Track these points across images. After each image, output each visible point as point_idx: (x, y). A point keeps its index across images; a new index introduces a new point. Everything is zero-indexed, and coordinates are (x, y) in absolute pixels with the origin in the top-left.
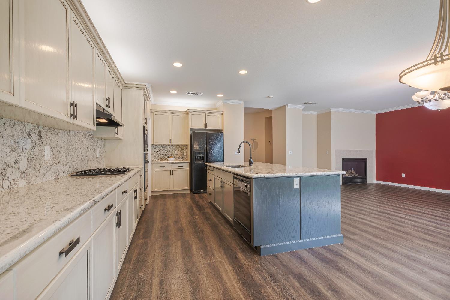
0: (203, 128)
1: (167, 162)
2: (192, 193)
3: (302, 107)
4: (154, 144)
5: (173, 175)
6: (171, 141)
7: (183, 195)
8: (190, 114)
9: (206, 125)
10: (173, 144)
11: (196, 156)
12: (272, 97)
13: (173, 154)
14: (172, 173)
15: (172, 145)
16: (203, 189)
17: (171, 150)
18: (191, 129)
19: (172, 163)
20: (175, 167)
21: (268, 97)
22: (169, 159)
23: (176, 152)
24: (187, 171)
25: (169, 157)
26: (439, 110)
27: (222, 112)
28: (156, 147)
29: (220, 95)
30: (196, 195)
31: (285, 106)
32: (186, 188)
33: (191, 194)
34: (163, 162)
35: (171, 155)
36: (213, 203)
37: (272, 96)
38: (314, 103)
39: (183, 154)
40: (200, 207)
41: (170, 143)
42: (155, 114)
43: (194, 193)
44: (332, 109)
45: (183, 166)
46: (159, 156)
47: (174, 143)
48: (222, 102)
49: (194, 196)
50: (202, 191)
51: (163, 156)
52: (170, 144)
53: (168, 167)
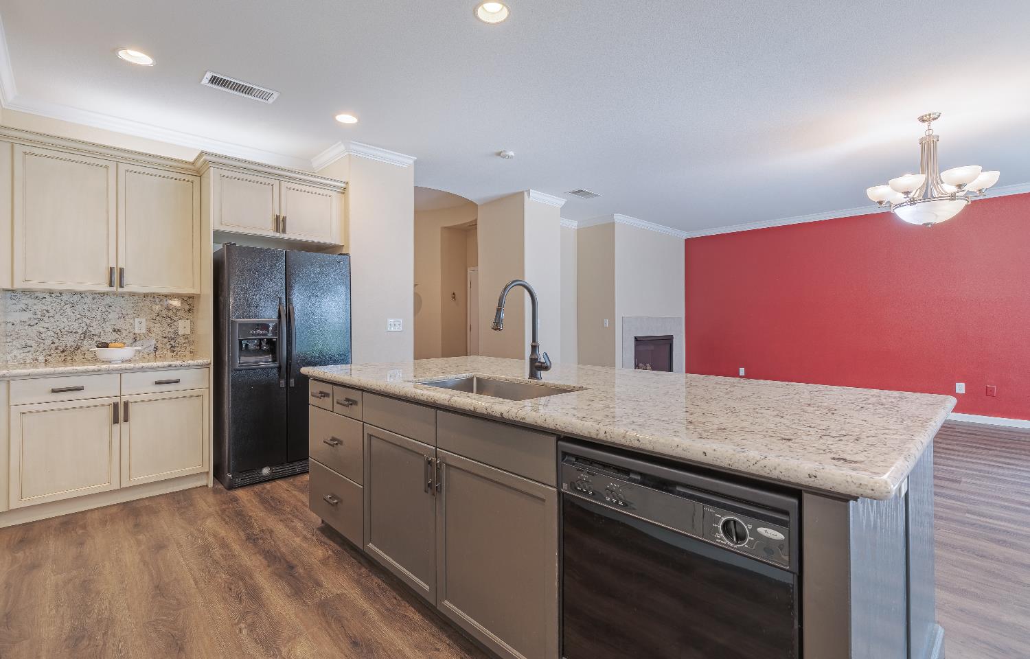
0: (271, 233)
1: (92, 367)
2: (221, 486)
3: (560, 202)
4: (17, 286)
5: (126, 420)
6: (116, 276)
7: (181, 501)
8: (213, 174)
9: (280, 223)
10: (125, 290)
11: (240, 342)
12: (511, 157)
13: (124, 333)
14: (120, 413)
15: (122, 295)
16: (270, 465)
17: (113, 316)
18: (218, 235)
19: (121, 372)
20: (137, 387)
21: (499, 154)
22: (104, 353)
23: (140, 325)
24: (197, 401)
25: (106, 345)
26: (928, 224)
27: (343, 185)
28: (25, 300)
29: (346, 119)
30: (240, 493)
31: (522, 193)
32: (195, 468)
33: (215, 491)
34: (69, 368)
35: (115, 336)
36: (360, 546)
37: (511, 153)
38: (596, 195)
39: (176, 333)
40: (291, 567)
41: (111, 285)
42: (25, 153)
43: (231, 487)
44: (619, 218)
45: (177, 382)
46: (48, 342)
47: (132, 285)
48: (342, 147)
49: (236, 500)
50: (266, 471)
51: (70, 340)
52: (108, 289)
53: (102, 389)
